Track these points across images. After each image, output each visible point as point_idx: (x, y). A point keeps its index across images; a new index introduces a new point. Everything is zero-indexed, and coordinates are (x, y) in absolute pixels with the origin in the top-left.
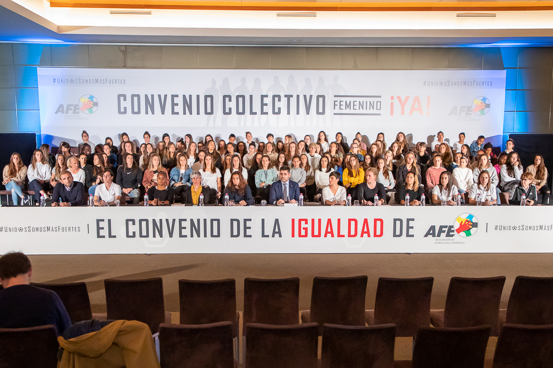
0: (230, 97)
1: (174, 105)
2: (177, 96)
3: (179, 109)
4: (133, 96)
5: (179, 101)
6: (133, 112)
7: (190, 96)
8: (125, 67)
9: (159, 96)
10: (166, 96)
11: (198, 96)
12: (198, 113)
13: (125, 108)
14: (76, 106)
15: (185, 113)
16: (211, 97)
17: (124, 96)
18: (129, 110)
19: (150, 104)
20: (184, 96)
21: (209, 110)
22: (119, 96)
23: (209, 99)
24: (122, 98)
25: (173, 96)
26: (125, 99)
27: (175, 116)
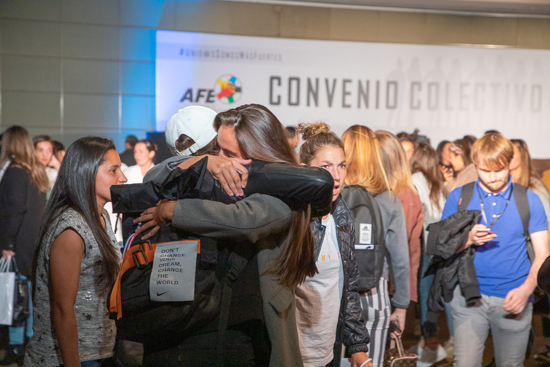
0: (419, 84)
1: (345, 93)
2: (350, 81)
3: (352, 100)
4: (291, 79)
5: (352, 88)
6: (290, 104)
7: (368, 83)
8: (278, 36)
9: (327, 81)
10: (335, 81)
11: (378, 83)
12: (377, 106)
13: (279, 98)
14: (211, 91)
15: (359, 106)
16: (395, 83)
17: (279, 79)
18: (284, 100)
19: (313, 92)
20: (360, 83)
21: (391, 103)
22: (272, 78)
23: (392, 87)
24: (275, 82)
25: (345, 82)
26: (279, 84)
27: (346, 110)
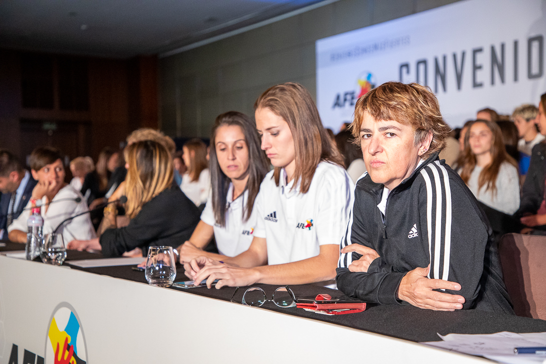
1: (476, 68)
2: (480, 50)
3: (483, 76)
4: (418, 64)
5: (484, 59)
7: (503, 46)
8: (414, 12)
9: (455, 56)
10: (464, 54)
11: (516, 44)
12: (516, 78)
15: (493, 82)
16: (540, 39)
17: (408, 66)
19: (440, 75)
21: (535, 70)
22: (402, 66)
23: (535, 45)
24: (404, 70)
25: (476, 51)
26: (408, 72)
27: (478, 90)
